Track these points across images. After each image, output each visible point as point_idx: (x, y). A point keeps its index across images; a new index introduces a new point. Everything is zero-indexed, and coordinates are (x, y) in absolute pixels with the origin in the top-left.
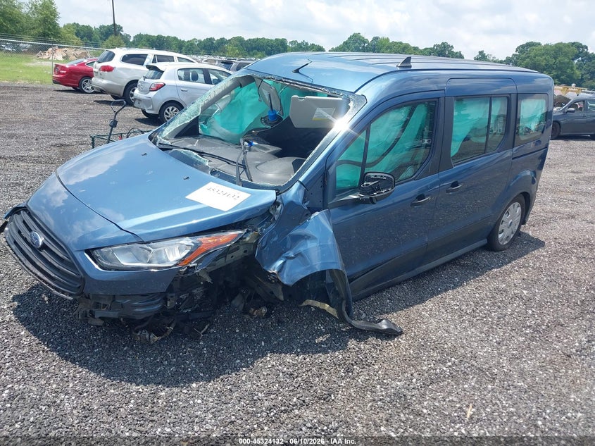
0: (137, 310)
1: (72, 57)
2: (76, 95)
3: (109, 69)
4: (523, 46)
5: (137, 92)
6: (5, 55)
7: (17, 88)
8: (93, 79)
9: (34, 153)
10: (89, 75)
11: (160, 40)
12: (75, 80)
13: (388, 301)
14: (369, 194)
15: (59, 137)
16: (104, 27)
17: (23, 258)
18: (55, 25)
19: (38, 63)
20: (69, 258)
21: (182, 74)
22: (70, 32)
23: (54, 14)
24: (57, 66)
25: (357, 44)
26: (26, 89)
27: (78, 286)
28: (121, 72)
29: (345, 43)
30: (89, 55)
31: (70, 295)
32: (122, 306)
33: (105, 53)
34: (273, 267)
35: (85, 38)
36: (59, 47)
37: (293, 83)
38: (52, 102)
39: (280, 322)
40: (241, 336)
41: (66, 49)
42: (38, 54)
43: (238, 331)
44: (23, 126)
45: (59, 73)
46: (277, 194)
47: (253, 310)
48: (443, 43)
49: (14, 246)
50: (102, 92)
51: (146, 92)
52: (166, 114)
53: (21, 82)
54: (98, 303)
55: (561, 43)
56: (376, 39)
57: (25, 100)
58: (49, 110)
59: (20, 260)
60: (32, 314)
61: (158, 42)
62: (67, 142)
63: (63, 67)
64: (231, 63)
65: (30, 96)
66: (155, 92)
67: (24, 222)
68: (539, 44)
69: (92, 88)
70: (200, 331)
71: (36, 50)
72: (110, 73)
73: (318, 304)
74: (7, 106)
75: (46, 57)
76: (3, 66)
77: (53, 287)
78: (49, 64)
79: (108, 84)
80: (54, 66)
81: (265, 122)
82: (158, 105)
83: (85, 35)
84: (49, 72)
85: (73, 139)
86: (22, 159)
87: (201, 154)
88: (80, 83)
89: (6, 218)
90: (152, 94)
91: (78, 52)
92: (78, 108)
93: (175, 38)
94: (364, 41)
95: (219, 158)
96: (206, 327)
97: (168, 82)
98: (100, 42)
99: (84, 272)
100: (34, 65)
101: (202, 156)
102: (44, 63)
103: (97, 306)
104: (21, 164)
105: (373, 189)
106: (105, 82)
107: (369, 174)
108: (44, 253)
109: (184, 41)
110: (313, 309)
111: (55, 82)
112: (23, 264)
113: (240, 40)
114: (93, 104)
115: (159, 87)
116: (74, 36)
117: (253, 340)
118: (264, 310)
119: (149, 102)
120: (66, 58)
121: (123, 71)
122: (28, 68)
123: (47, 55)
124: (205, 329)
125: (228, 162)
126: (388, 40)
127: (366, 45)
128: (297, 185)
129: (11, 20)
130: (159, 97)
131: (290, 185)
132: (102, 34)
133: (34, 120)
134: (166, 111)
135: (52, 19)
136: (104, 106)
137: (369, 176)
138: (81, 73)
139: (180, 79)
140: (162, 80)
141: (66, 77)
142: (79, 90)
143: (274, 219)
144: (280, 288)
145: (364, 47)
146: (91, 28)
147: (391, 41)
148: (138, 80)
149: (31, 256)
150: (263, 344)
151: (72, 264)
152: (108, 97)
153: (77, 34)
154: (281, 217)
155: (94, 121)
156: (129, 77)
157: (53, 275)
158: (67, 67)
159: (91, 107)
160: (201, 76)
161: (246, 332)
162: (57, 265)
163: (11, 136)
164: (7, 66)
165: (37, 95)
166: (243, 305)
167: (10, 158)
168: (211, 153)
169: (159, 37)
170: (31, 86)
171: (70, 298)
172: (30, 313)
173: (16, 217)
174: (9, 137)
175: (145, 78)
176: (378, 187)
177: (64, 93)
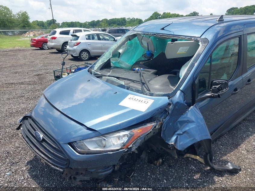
0: (100, 174)
1: (37, 35)
2: (41, 51)
3: (54, 38)
4: (229, 10)
5: (68, 47)
6: (9, 37)
7: (16, 50)
8: (48, 43)
9: (27, 80)
10: (46, 42)
11: (72, 24)
12: (40, 45)
13: (221, 146)
14: (217, 93)
15: (37, 71)
16: (48, 21)
17: (32, 146)
18: (28, 22)
19: (23, 39)
20: (59, 148)
21: (87, 37)
22: (35, 24)
23: (27, 17)
24: (32, 39)
25: (156, 17)
26: (20, 50)
27: (66, 163)
28: (60, 39)
29: (151, 17)
30: (44, 33)
31: (61, 168)
32: (92, 173)
33: (52, 31)
34: (171, 141)
35: (41, 26)
36: (31, 31)
37: (163, 35)
38: (32, 55)
39: (170, 166)
40: (151, 177)
41: (34, 32)
42: (22, 35)
43: (149, 174)
44: (20, 67)
45: (33, 42)
46: (169, 98)
47: (156, 162)
48: (194, 12)
49: (27, 139)
50: (52, 48)
51: (72, 47)
52: (82, 56)
53: (17, 48)
54: (78, 172)
55: (248, 6)
56: (164, 13)
57: (20, 55)
58: (31, 59)
59: (31, 147)
60: (39, 172)
61: (72, 25)
62: (41, 73)
63: (34, 39)
64: (106, 30)
65: (21, 53)
66: (77, 46)
67: (30, 125)
68: (237, 8)
69: (48, 47)
70: (130, 177)
71: (21, 33)
72: (55, 40)
73: (193, 156)
74: (12, 59)
75: (26, 36)
76: (9, 41)
77: (51, 163)
78: (28, 39)
79: (54, 45)
80: (30, 39)
81: (145, 57)
82: (78, 52)
83: (41, 25)
84: (28, 42)
85: (43, 71)
86: (22, 83)
87: (118, 78)
88: (42, 45)
89: (21, 122)
90: (75, 47)
91: (39, 33)
92: (43, 56)
93: (78, 22)
94: (159, 15)
95: (128, 80)
96: (133, 174)
97: (81, 41)
98: (47, 27)
99: (68, 156)
100: (22, 39)
101: (119, 79)
102: (26, 39)
103: (77, 174)
104: (22, 86)
105: (219, 90)
106: (53, 44)
107: (214, 81)
108: (44, 144)
109: (82, 23)
110: (190, 159)
111: (31, 46)
112: (33, 149)
113: (106, 20)
114: (49, 54)
115: (78, 44)
116: (37, 26)
117: (159, 179)
118: (161, 160)
119: (74, 51)
120: (34, 35)
121: (61, 39)
122: (19, 41)
123: (26, 35)
124: (132, 175)
125: (133, 81)
126: (170, 13)
127: (160, 16)
128: (179, 92)
129: (11, 22)
130: (78, 48)
131: (175, 92)
132: (48, 24)
133: (25, 64)
134: (82, 54)
135: (26, 20)
136: (54, 55)
137: (215, 83)
138: (42, 41)
139: (87, 39)
140: (79, 41)
141: (36, 44)
142: (42, 49)
143: (169, 113)
144: (175, 152)
145: (159, 17)
146: (43, 22)
147: (171, 14)
148: (68, 42)
149: (37, 145)
150: (165, 181)
151: (61, 151)
152: (55, 51)
153: (38, 25)
154: (173, 111)
155: (51, 62)
156: (63, 41)
157: (51, 157)
158: (36, 39)
159: (48, 56)
160: (96, 37)
161: (154, 175)
162: (52, 151)
163: (16, 73)
164: (10, 41)
165: (25, 53)
166: (147, 157)
167: (17, 83)
168: (123, 77)
169: (72, 23)
170: (21, 49)
171: (61, 170)
172: (37, 172)
173: (26, 121)
174: (15, 73)
175: (71, 40)
176: (221, 88)
177: (36, 51)
